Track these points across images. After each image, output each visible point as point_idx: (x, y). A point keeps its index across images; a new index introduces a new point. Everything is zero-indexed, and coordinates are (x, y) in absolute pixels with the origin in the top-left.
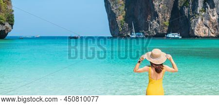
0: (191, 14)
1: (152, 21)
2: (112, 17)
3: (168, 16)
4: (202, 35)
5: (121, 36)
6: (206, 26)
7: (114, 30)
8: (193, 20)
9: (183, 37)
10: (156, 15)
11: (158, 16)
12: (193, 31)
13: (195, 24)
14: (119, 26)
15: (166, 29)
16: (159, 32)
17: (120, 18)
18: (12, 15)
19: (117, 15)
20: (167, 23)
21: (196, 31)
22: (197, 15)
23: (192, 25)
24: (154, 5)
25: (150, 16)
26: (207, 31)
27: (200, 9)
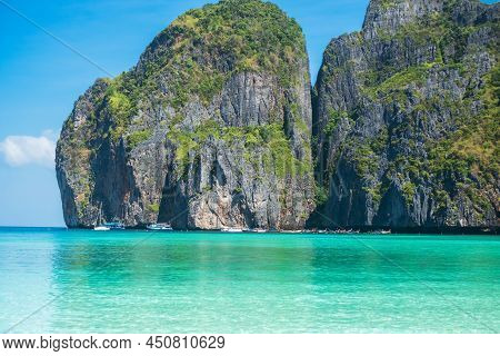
0: (190, 193)
1: (131, 203)
2: (68, 195)
3: (158, 196)
4: (208, 226)
5: (81, 227)
6: (213, 212)
7: (70, 217)
8: (193, 203)
9: (176, 228)
10: (137, 194)
11: (140, 195)
12: (193, 220)
13: (196, 209)
14: (80, 211)
15: (154, 216)
16: (142, 221)
17: (81, 198)
19: (76, 193)
20: (156, 207)
21: (196, 219)
22: (199, 195)
23: (191, 211)
24: (134, 178)
25: (128, 195)
26: (214, 220)
27: (203, 184)
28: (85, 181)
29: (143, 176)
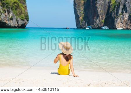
0: (115, 16)
1: (96, 20)
2: (77, 17)
3: (104, 17)
5: (81, 28)
6: (122, 23)
7: (78, 24)
8: (116, 20)
9: (110, 28)
10: (98, 17)
11: (99, 17)
12: (115, 26)
13: (117, 22)
14: (81, 22)
15: (103, 24)
16: (99, 26)
17: (81, 18)
18: (28, 15)
19: (79, 17)
20: (103, 21)
21: (117, 25)
22: (118, 17)
23: (115, 22)
24: (97, 11)
25: (95, 17)
26: (122, 26)
27: (120, 13)
28: (82, 12)
29: (100, 10)
